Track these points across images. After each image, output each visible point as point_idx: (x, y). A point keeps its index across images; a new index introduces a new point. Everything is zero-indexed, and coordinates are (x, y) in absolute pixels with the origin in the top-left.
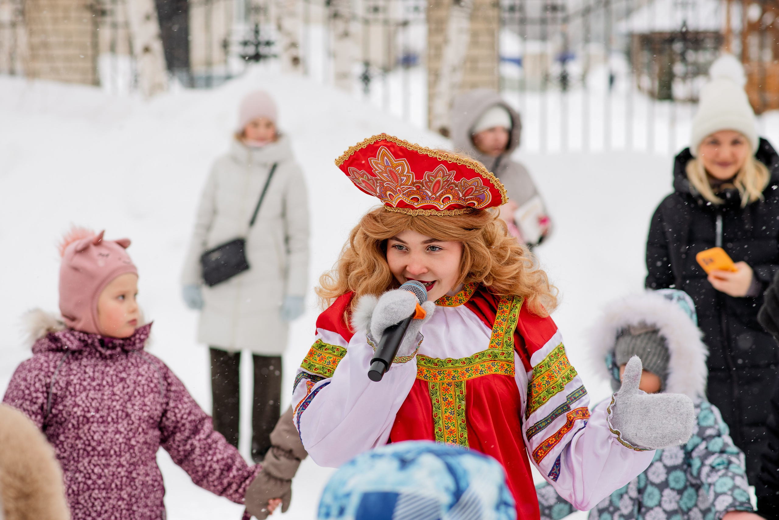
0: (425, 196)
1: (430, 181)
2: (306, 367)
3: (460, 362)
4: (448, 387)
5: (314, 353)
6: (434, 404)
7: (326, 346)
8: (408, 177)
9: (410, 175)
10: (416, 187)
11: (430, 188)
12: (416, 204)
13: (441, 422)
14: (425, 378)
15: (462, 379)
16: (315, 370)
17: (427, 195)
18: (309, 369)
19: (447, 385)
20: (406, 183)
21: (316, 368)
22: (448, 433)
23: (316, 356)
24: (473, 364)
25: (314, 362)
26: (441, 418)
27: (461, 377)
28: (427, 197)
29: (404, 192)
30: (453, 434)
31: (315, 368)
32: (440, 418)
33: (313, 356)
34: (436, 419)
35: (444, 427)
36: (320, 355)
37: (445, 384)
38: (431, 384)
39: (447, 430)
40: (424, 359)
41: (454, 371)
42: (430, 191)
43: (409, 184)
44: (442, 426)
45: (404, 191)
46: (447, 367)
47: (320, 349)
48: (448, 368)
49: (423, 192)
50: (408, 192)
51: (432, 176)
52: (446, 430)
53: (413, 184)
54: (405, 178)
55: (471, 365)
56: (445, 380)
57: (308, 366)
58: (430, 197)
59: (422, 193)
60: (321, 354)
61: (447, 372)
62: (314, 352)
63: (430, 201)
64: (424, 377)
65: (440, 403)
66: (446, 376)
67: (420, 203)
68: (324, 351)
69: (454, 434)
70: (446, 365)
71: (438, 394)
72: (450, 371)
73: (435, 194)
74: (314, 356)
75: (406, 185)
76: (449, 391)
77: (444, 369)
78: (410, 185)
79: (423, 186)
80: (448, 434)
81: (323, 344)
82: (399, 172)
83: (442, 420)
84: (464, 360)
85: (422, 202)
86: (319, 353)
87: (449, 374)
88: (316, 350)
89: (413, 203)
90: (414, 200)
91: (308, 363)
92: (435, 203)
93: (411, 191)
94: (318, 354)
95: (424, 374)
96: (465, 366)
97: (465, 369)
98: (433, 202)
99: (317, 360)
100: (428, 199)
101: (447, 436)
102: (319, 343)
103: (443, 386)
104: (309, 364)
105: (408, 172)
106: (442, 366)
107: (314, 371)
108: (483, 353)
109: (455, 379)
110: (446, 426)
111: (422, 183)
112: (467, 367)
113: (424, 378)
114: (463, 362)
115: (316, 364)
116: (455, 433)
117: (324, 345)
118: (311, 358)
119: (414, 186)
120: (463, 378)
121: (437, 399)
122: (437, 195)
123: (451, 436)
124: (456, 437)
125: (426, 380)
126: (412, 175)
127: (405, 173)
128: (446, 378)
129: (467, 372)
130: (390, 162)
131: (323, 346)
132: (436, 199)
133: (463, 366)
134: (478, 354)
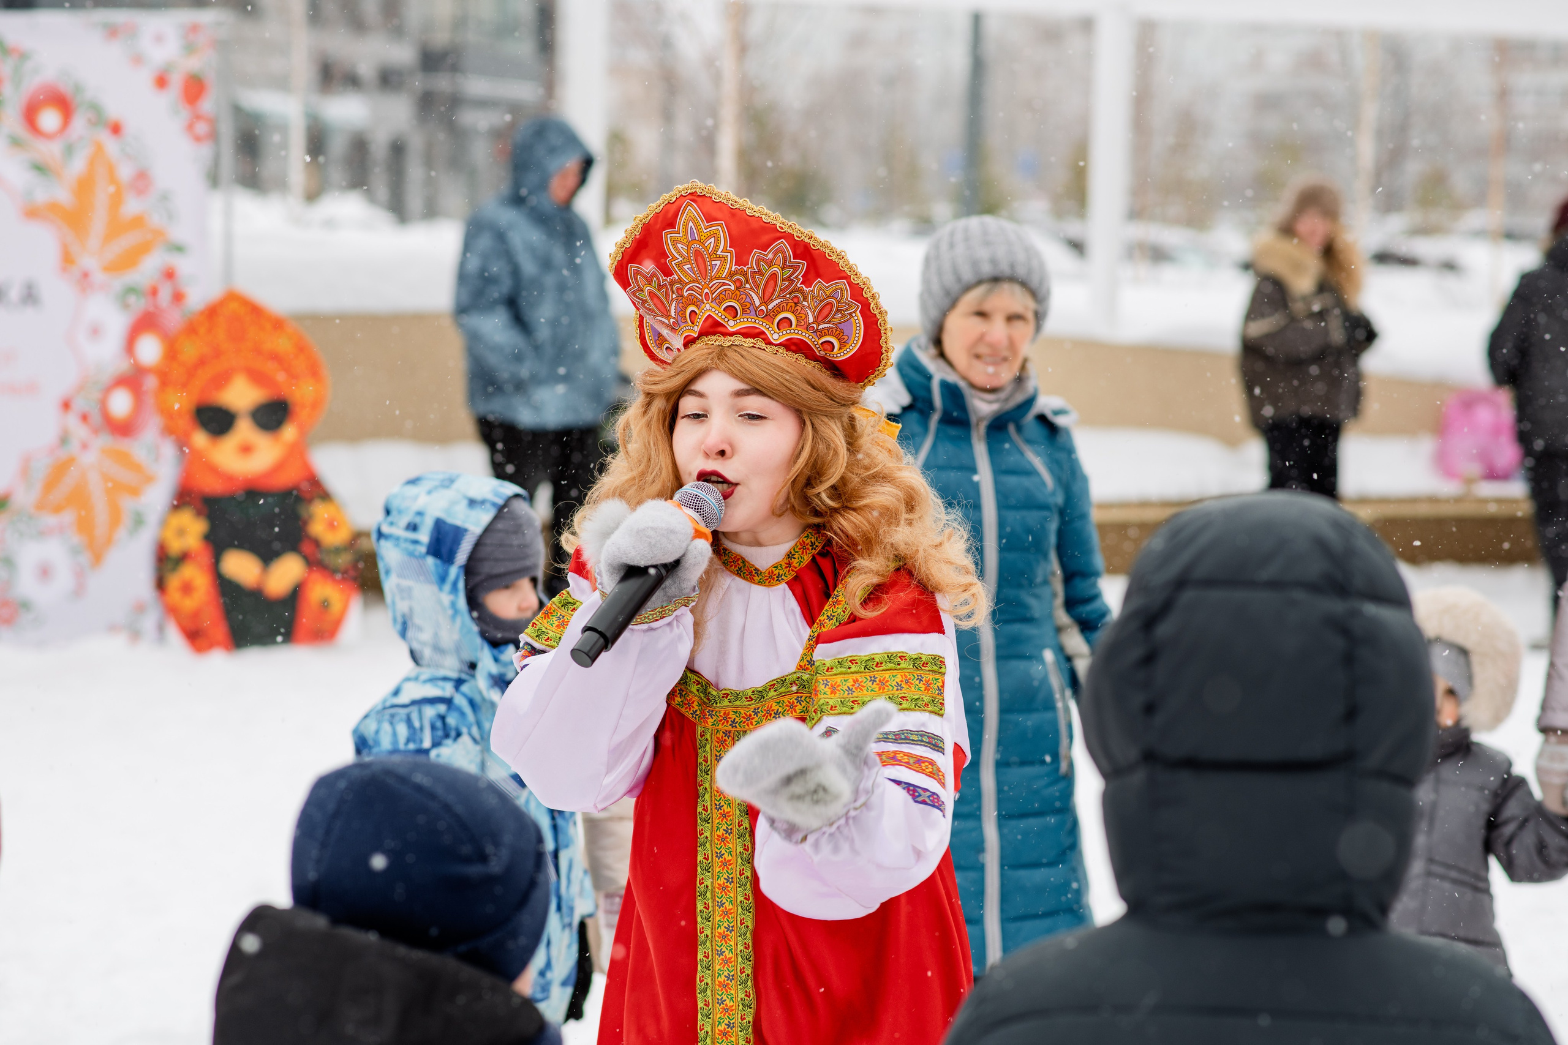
0: (749, 305)
1: (760, 272)
2: (532, 635)
3: (744, 698)
4: (724, 738)
5: (551, 613)
6: (700, 763)
7: (575, 604)
8: (723, 259)
9: (727, 256)
10: (735, 282)
11: (758, 286)
12: (731, 323)
13: (707, 796)
14: (693, 717)
15: (747, 727)
16: (546, 640)
17: (752, 303)
18: (537, 638)
19: (724, 735)
20: (719, 274)
21: (548, 638)
22: (719, 815)
23: (555, 619)
24: (765, 701)
25: (548, 628)
26: (709, 790)
27: (745, 724)
28: (752, 307)
29: (714, 296)
30: (727, 820)
31: (546, 637)
32: (706, 789)
33: (549, 618)
34: (701, 790)
35: (713, 805)
36: (561, 617)
37: (721, 733)
38: (699, 728)
39: (718, 811)
40: (699, 683)
41: (734, 712)
42: (757, 294)
43: (723, 276)
44: (709, 803)
45: (713, 294)
46: (721, 705)
47: (563, 608)
48: (724, 706)
49: (746, 294)
50: (721, 293)
51: (763, 260)
52: (716, 811)
53: (731, 274)
54: (718, 263)
55: (762, 702)
56: (720, 726)
57: (537, 634)
58: (757, 308)
59: (744, 296)
60: (563, 617)
61: (722, 714)
62: (552, 611)
63: (756, 318)
64: (691, 714)
65: (709, 763)
66: (721, 721)
67: (738, 321)
68: (569, 611)
69: (729, 819)
70: (720, 703)
71: (708, 747)
72: (727, 712)
73: (765, 302)
74: (551, 617)
75: (720, 278)
76: (726, 745)
77: (717, 709)
78: (725, 278)
79: (747, 282)
80: (719, 819)
81: (570, 600)
82: (710, 251)
83: (709, 794)
84: (750, 694)
85: (742, 320)
86: (561, 615)
87: (726, 717)
88: (556, 608)
89: (726, 319)
90: (729, 314)
91: (537, 628)
92: (764, 324)
93: (725, 290)
94: (558, 616)
95: (692, 709)
96: (752, 704)
97: (753, 710)
98: (761, 323)
99: (554, 625)
100: (753, 312)
101: (717, 821)
102: (564, 598)
103: (718, 735)
104: (539, 629)
105: (725, 250)
106: (713, 704)
107: (544, 641)
108: (784, 679)
109: (736, 726)
110: (716, 804)
111: (745, 275)
112: (756, 706)
113: (691, 716)
114: (748, 697)
115: (550, 632)
116: (731, 817)
117: (572, 601)
118: (545, 621)
119: (731, 280)
120: (748, 725)
121: (704, 756)
122: (770, 307)
123: (724, 822)
124: (731, 824)
125: (693, 720)
126: (730, 256)
127: (719, 253)
128: (721, 723)
129: (756, 714)
130: (697, 230)
131: (570, 603)
132: (766, 316)
133: (749, 705)
134: (775, 682)
